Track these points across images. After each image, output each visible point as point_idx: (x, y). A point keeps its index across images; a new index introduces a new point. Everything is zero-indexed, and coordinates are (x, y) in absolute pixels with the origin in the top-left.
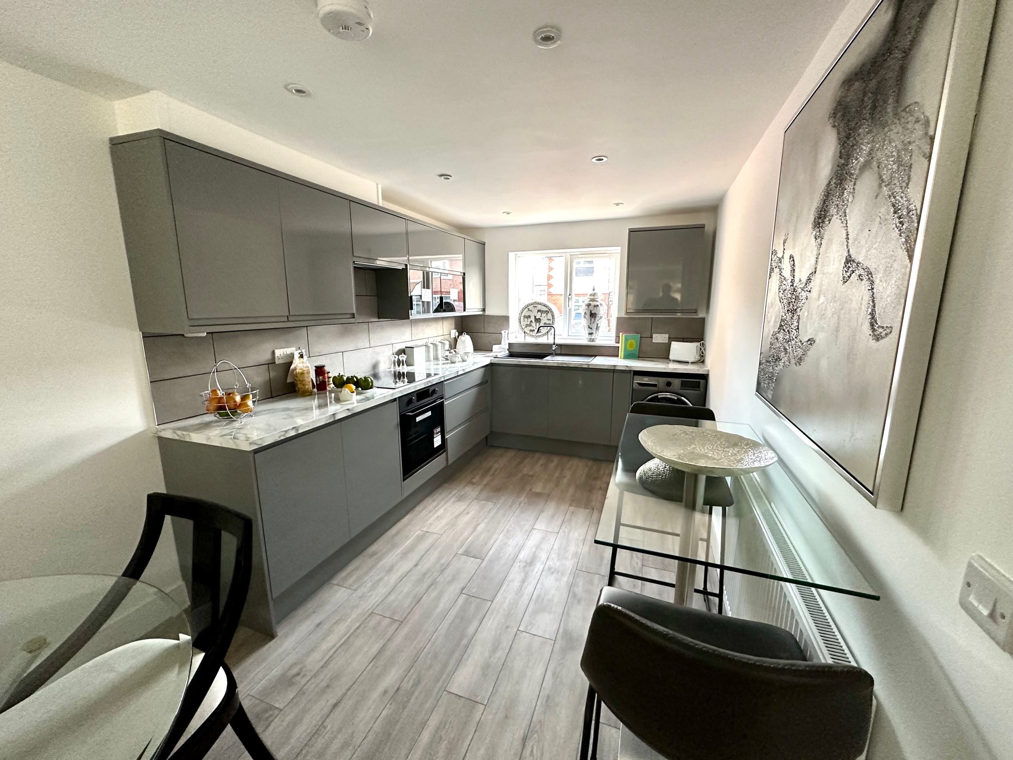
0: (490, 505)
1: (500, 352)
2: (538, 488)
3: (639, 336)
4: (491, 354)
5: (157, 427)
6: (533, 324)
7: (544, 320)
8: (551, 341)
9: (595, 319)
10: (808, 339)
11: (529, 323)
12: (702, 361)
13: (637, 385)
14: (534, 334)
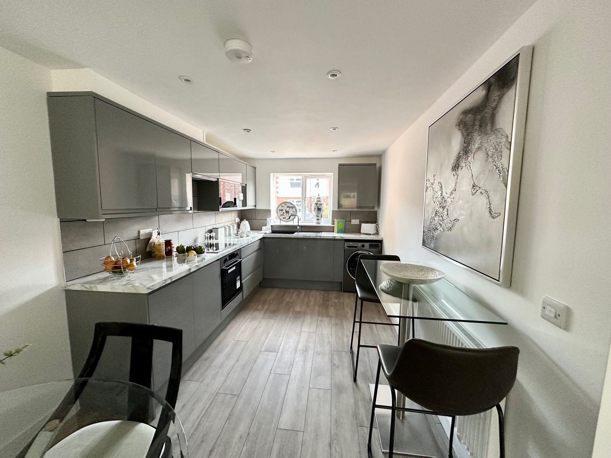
0: (272, 321)
1: (266, 231)
2: (298, 309)
3: (344, 220)
4: (262, 232)
5: (66, 283)
6: (285, 214)
7: (291, 212)
8: (297, 224)
9: (320, 212)
10: (454, 219)
11: (282, 214)
12: (377, 233)
13: (347, 247)
14: (285, 220)
